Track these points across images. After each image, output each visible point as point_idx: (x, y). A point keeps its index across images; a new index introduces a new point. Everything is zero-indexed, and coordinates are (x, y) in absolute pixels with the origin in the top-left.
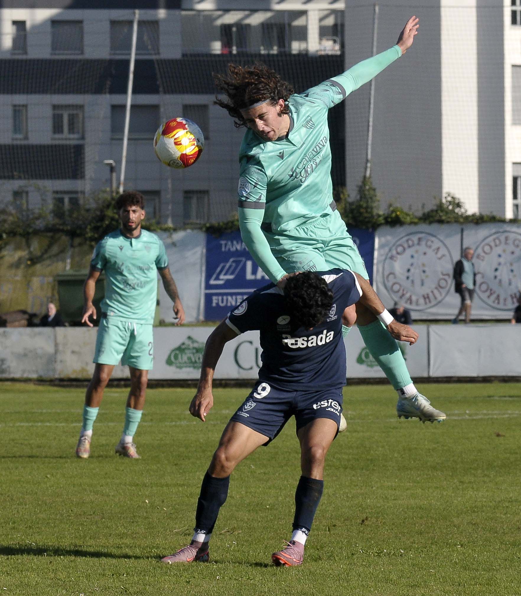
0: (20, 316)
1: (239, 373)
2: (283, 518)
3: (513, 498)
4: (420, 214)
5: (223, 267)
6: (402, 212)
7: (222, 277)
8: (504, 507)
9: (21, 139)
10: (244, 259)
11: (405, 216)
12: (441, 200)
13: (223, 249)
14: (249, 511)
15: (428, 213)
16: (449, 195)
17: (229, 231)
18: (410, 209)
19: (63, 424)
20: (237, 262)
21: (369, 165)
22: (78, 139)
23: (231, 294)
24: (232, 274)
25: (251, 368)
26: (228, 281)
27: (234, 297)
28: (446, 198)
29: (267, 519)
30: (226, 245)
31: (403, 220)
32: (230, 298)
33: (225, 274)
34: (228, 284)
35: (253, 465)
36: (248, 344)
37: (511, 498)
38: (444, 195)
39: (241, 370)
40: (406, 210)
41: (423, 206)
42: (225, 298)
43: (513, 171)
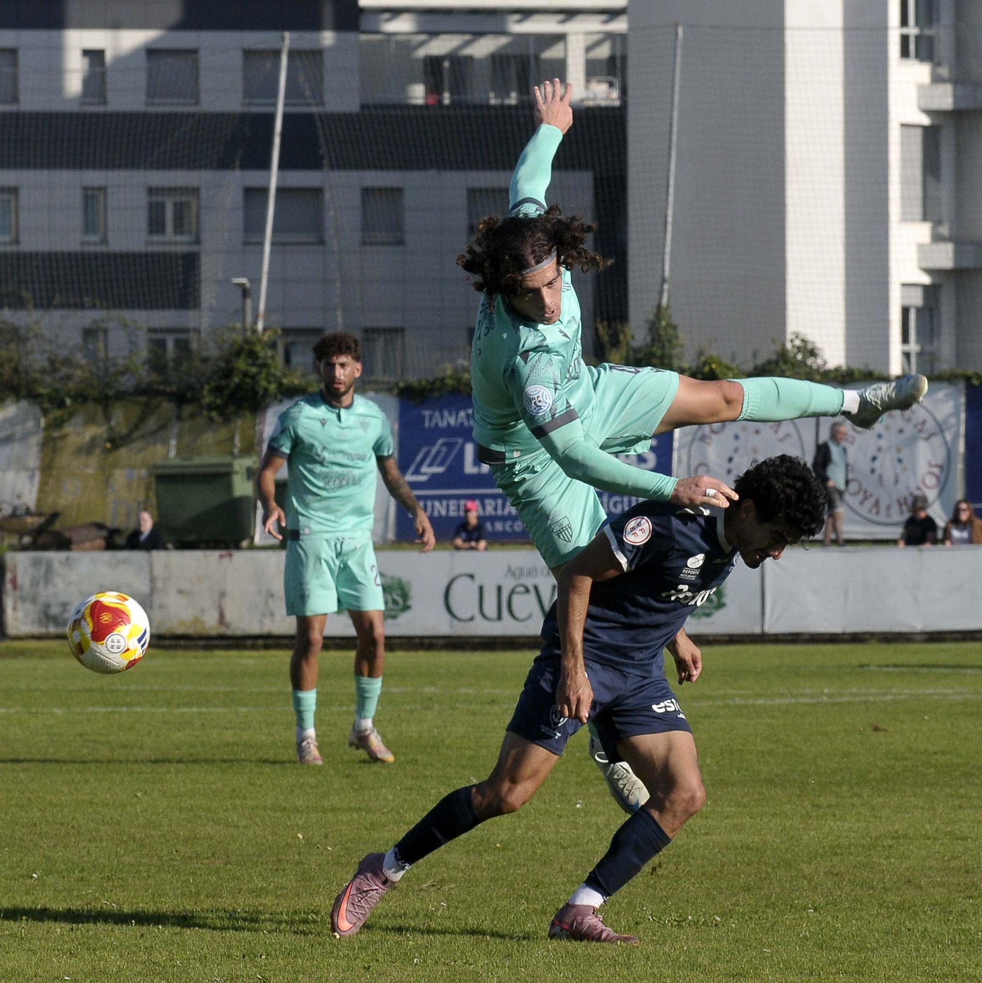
0: (94, 532)
1: (451, 626)
2: (522, 863)
3: (900, 833)
5: (427, 454)
6: (720, 363)
7: (424, 469)
8: (884, 847)
9: (95, 244)
10: (460, 441)
11: (724, 370)
12: (784, 345)
13: (427, 424)
14: (468, 852)
15: (763, 366)
16: (797, 337)
17: (436, 395)
18: (733, 359)
19: (164, 710)
20: (450, 446)
21: (666, 287)
22: (189, 243)
23: (440, 498)
24: (441, 464)
25: (472, 619)
26: (434, 476)
27: (444, 503)
28: (792, 341)
29: (497, 865)
30: (431, 417)
32: (437, 504)
33: (430, 465)
34: (435, 481)
35: (474, 776)
36: (467, 580)
37: (896, 831)
38: (789, 336)
39: (455, 622)
40: (726, 360)
41: (755, 355)
42: (429, 503)
43: (903, 297)
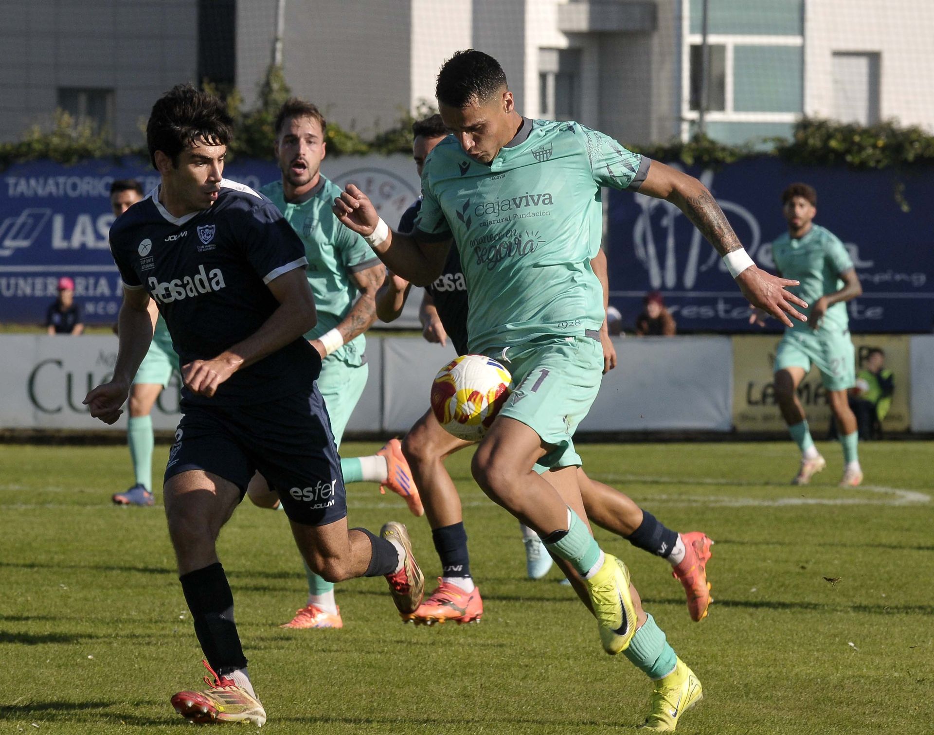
1: (35, 417)
2: (120, 680)
3: (537, 652)
4: (370, 136)
5: (11, 226)
6: (338, 132)
7: (8, 243)
8: (520, 666)
10: (48, 212)
11: (343, 139)
12: (408, 112)
13: (11, 192)
14: (60, 667)
15: (387, 134)
16: (424, 104)
17: (22, 161)
18: (353, 126)
20: (37, 218)
21: (279, 45)
23: (25, 275)
24: (26, 237)
25: (59, 410)
26: (18, 251)
27: (30, 280)
28: (418, 108)
29: (92, 682)
30: (16, 185)
31: (339, 146)
32: (21, 282)
33: (15, 238)
34: (19, 256)
35: (63, 583)
36: (54, 367)
37: (533, 650)
38: (415, 102)
39: (41, 414)
40: (345, 128)
41: (377, 124)
42: (13, 281)
43: (541, 62)
